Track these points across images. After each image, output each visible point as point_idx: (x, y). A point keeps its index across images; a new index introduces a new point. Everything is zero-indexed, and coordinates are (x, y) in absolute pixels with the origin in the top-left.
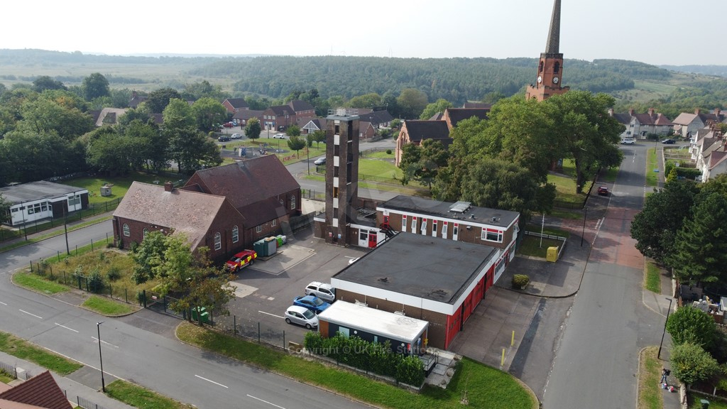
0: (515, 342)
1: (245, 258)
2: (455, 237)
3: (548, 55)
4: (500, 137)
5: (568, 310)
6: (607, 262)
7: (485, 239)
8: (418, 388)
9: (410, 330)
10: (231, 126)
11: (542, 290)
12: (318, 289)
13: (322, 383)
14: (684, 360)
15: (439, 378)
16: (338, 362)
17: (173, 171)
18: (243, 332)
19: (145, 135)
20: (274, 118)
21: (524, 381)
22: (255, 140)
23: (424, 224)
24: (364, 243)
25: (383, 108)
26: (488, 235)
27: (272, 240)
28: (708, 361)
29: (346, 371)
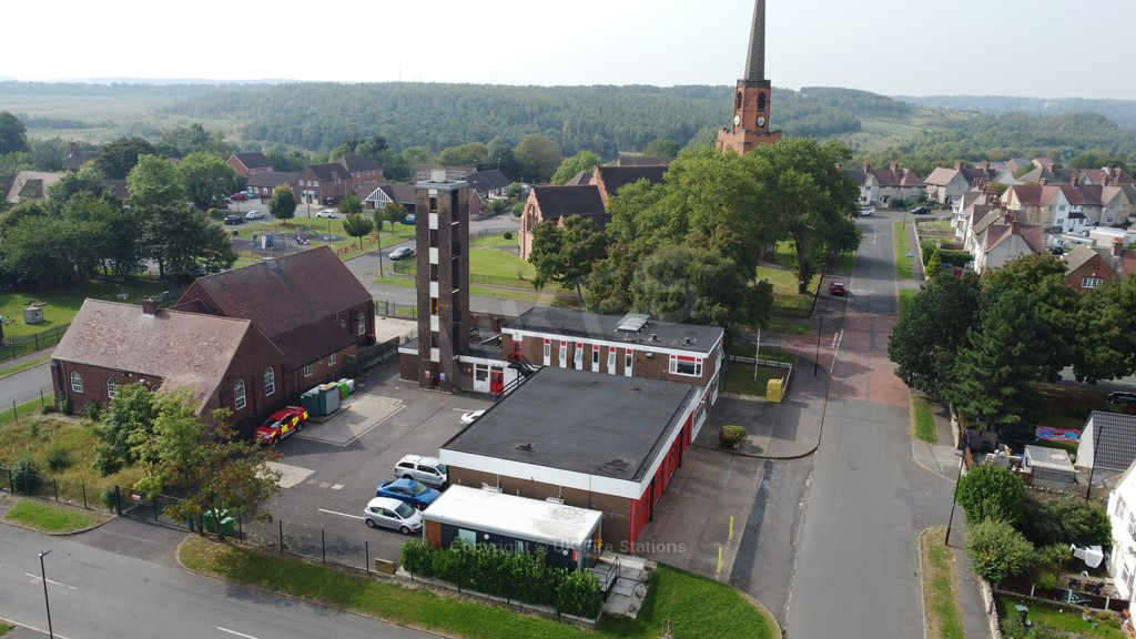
0: (735, 533)
1: (288, 421)
2: (628, 371)
3: (748, 83)
4: (686, 210)
5: (807, 478)
6: (855, 398)
7: (675, 373)
8: (593, 622)
9: (574, 528)
10: (243, 199)
11: (765, 447)
12: (416, 467)
13: (436, 625)
14: (987, 547)
15: (624, 602)
16: (460, 586)
17: (150, 277)
18: (295, 547)
19: (100, 218)
20: (316, 184)
21: (755, 596)
22: (287, 221)
23: (579, 351)
24: (482, 386)
25: (493, 166)
26: (679, 365)
27: (333, 389)
28: (1021, 547)
29: (474, 602)
